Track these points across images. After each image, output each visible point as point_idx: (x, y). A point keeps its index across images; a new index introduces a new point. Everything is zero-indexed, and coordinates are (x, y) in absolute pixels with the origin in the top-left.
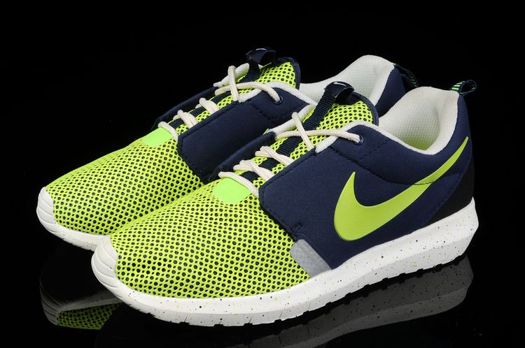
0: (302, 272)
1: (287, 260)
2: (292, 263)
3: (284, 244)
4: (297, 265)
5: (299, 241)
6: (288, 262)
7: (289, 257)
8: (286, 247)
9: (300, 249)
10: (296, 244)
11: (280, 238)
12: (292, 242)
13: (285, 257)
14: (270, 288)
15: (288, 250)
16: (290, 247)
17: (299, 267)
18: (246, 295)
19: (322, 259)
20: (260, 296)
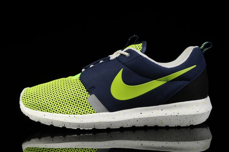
0: (92, 109)
1: (85, 102)
2: (88, 104)
3: (85, 95)
4: (90, 105)
5: (92, 95)
6: (86, 104)
7: (86, 101)
8: (86, 97)
9: (92, 99)
10: (91, 96)
11: (84, 92)
12: (89, 95)
13: (85, 101)
14: (75, 113)
15: (87, 98)
16: (88, 97)
17: (91, 107)
18: (64, 114)
19: (103, 105)
20: (69, 115)
